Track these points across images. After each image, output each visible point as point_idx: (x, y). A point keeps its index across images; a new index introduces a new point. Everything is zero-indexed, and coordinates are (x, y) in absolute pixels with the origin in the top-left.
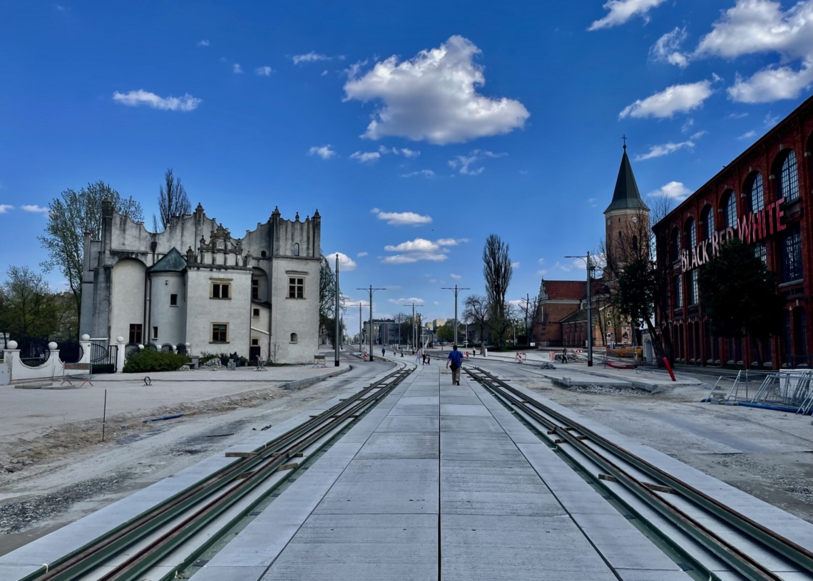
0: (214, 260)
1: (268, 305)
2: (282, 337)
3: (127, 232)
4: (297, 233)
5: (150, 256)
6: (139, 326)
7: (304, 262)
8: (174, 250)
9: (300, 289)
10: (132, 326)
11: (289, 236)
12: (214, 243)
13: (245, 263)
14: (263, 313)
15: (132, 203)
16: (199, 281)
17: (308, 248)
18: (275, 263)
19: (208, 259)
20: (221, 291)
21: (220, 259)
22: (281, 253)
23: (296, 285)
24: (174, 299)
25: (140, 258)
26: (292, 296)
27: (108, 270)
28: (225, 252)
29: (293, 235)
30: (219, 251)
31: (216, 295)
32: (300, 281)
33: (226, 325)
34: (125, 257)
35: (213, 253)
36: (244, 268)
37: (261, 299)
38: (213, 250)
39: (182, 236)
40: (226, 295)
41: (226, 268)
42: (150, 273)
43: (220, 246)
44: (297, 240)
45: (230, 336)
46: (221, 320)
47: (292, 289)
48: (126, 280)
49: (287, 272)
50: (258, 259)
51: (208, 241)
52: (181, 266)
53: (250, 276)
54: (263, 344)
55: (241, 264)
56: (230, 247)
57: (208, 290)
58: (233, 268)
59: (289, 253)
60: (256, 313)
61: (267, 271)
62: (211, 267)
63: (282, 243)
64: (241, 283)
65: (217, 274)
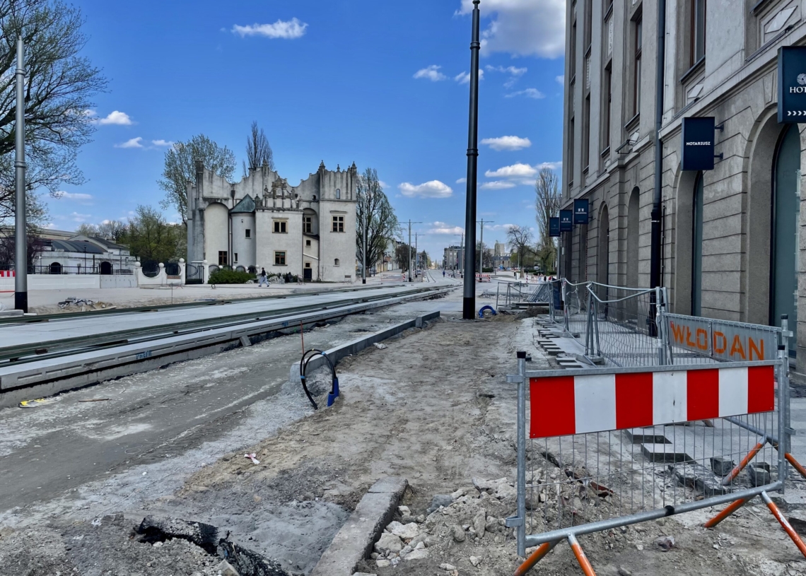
0: (274, 204)
1: (317, 237)
2: (327, 262)
3: (214, 183)
4: (339, 181)
5: (230, 201)
6: (225, 253)
7: (343, 204)
8: (248, 196)
9: (341, 225)
10: (220, 253)
11: (332, 183)
12: (274, 191)
13: (298, 205)
14: (314, 242)
15: (226, 151)
16: (265, 220)
17: (347, 193)
18: (321, 204)
19: (270, 203)
20: (280, 227)
21: (279, 203)
22: (326, 197)
23: (338, 222)
24: (248, 232)
25: (224, 202)
26: (335, 230)
27: (202, 211)
28: (283, 198)
29: (335, 183)
30: (278, 197)
31: (277, 230)
32: (341, 219)
33: (284, 253)
34: (213, 202)
35: (274, 198)
36: (297, 209)
37: (311, 231)
38: (274, 196)
39: (253, 185)
40: (284, 230)
41: (284, 210)
42: (231, 214)
43: (279, 193)
44: (338, 186)
45: (287, 261)
46: (281, 249)
47: (335, 224)
48: (215, 218)
49: (331, 212)
50: (310, 202)
51: (270, 189)
52: (252, 208)
53: (302, 216)
54: (314, 267)
55: (294, 206)
56: (286, 194)
57: (271, 226)
58: (288, 210)
59: (332, 197)
60: (308, 243)
61: (317, 211)
62: (273, 209)
63: (326, 189)
64: (295, 222)
65: (276, 215)
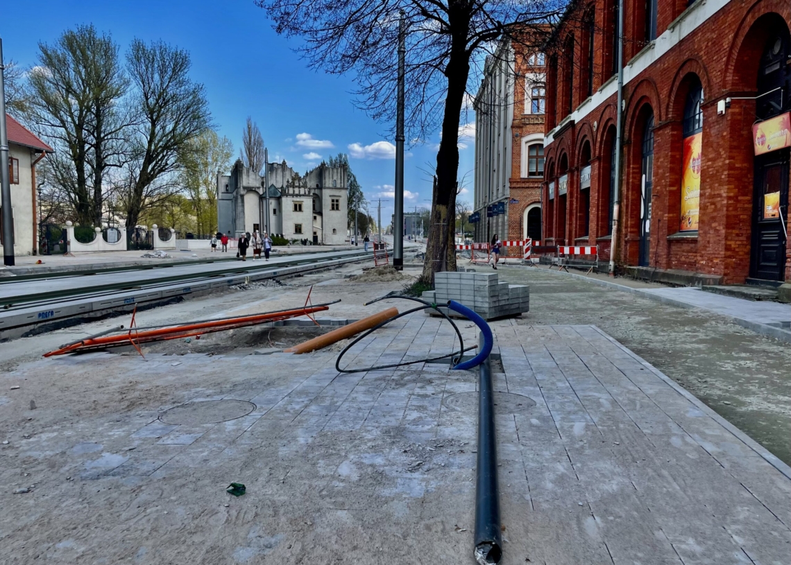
0: (294, 191)
1: (321, 214)
2: (328, 231)
3: (250, 177)
4: (335, 174)
5: (261, 189)
6: (258, 225)
7: (339, 190)
8: (273, 186)
9: (337, 205)
10: (254, 225)
11: (331, 176)
12: (294, 183)
13: (309, 192)
14: (319, 218)
16: (287, 203)
17: (341, 183)
18: (324, 191)
19: (291, 191)
20: (298, 208)
21: (297, 191)
22: (327, 186)
23: (335, 203)
24: (275, 211)
25: (257, 190)
26: (333, 209)
27: (242, 196)
28: (299, 187)
29: (333, 176)
30: (296, 187)
31: (296, 209)
32: (337, 201)
33: (301, 225)
34: (250, 190)
35: (293, 188)
36: (309, 195)
37: (318, 211)
38: (294, 187)
39: (276, 177)
40: (300, 210)
41: (300, 196)
42: (261, 198)
43: (297, 184)
44: (335, 178)
45: (303, 231)
46: (299, 222)
47: (333, 205)
48: (251, 202)
49: (330, 196)
50: (315, 189)
51: (290, 181)
52: (279, 195)
53: (312, 200)
54: (319, 234)
55: (307, 193)
56: (301, 184)
57: (292, 207)
58: (303, 195)
59: (331, 186)
60: (315, 218)
61: (319, 195)
62: (293, 195)
63: (327, 180)
64: (307, 203)
65: (296, 199)
